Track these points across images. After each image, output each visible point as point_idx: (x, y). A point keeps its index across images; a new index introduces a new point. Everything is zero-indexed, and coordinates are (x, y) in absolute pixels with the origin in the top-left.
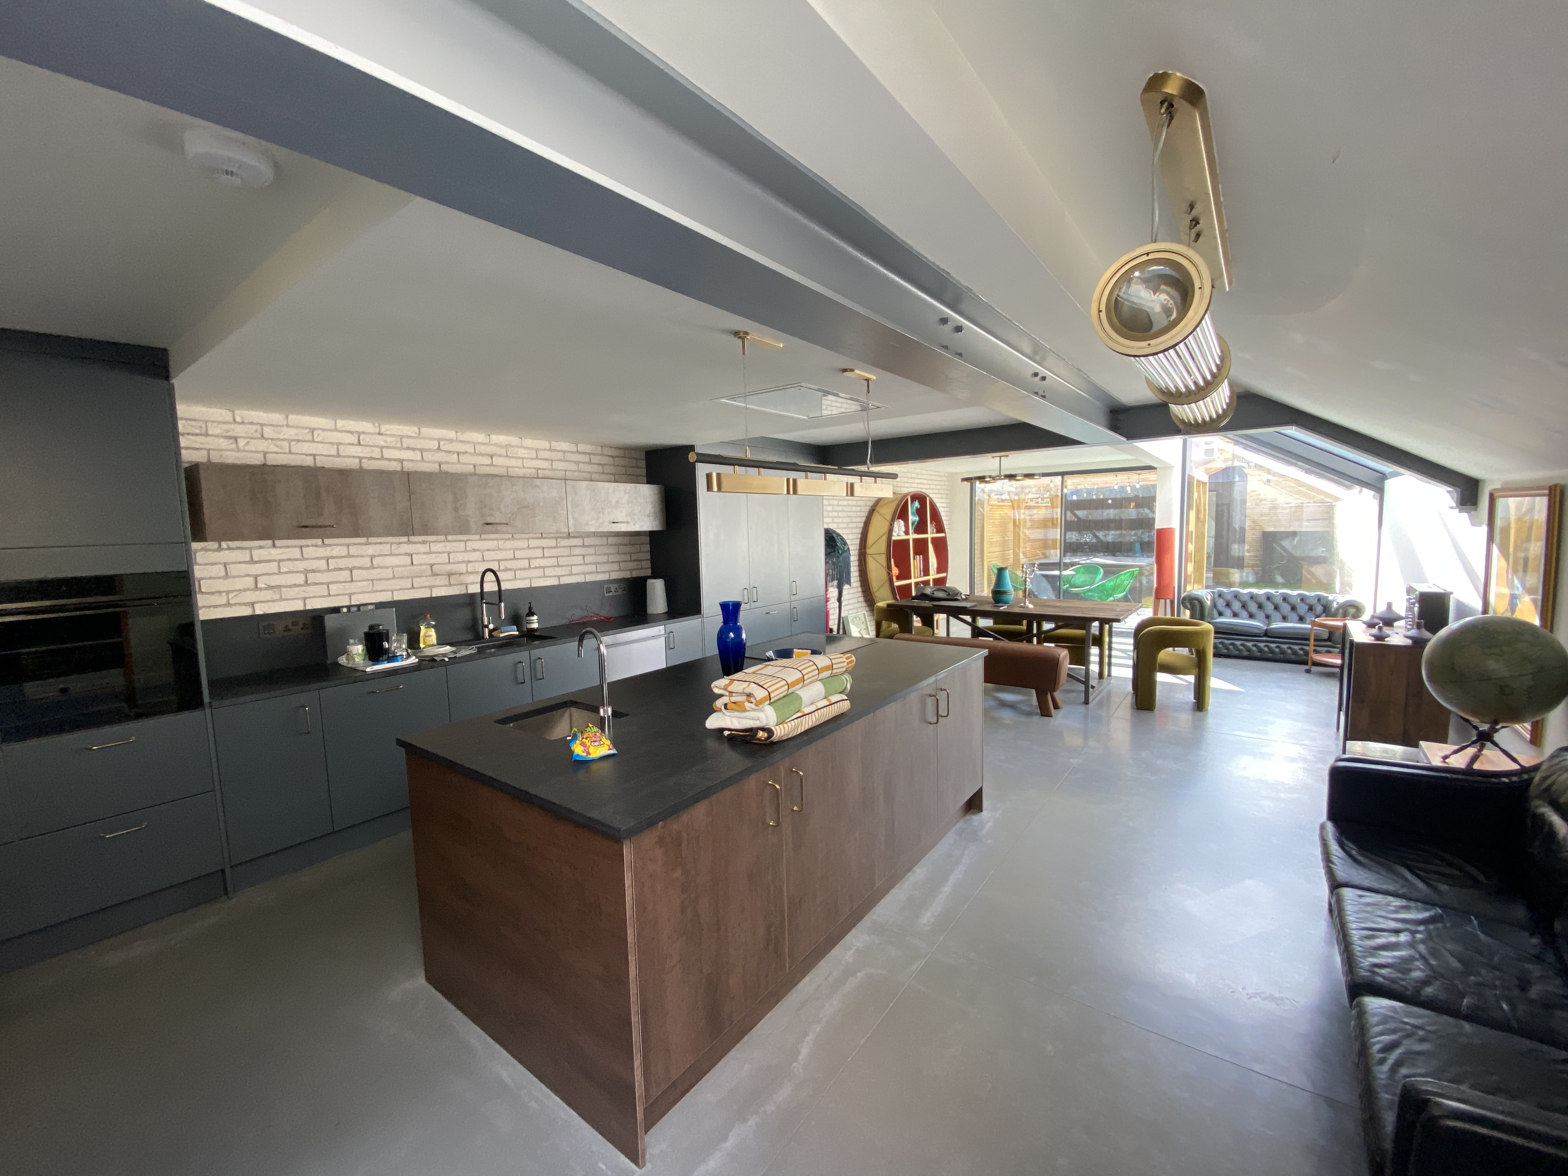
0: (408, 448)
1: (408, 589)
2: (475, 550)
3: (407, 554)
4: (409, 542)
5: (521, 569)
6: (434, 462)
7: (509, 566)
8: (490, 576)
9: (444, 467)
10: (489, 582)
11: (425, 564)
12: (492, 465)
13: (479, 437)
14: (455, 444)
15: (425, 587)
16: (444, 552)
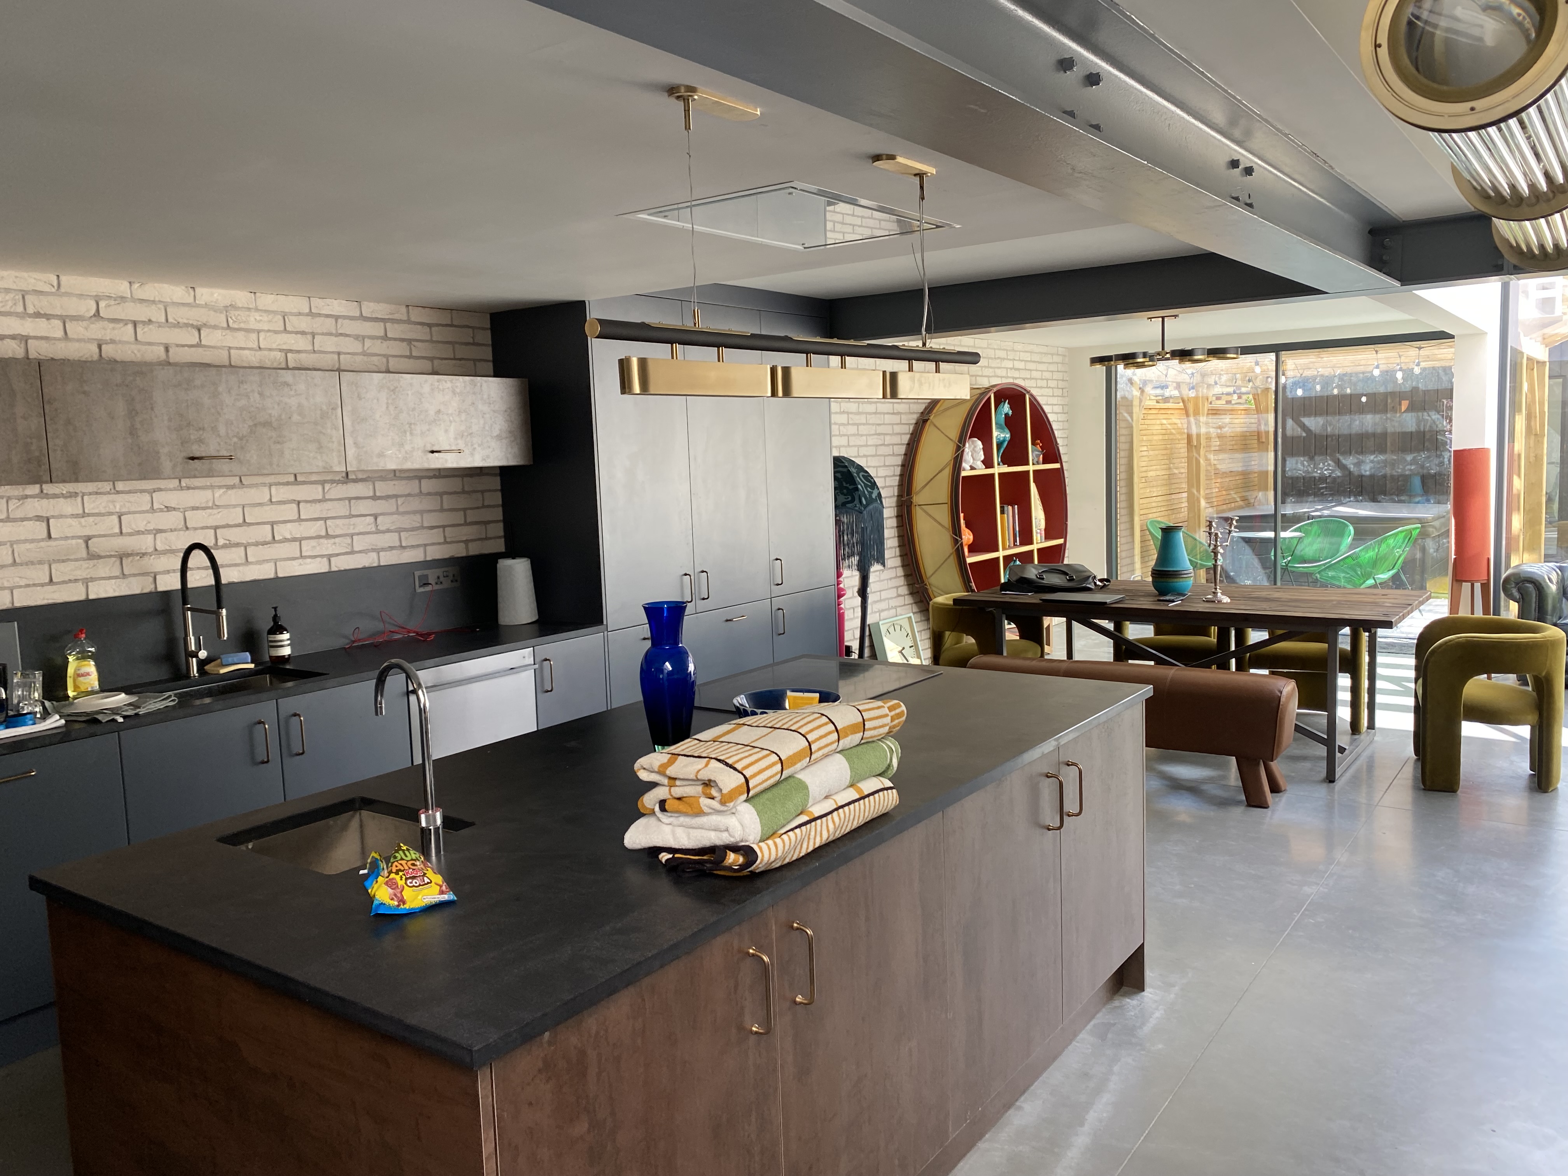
0: (38, 315)
1: (42, 585)
2: (168, 509)
3: (39, 518)
4: (42, 495)
5: (257, 544)
6: (90, 340)
7: (235, 539)
8: (198, 559)
9: (109, 351)
10: (199, 568)
11: (73, 537)
12: (199, 345)
13: (174, 292)
14: (129, 305)
15: (76, 581)
16: (111, 514)
